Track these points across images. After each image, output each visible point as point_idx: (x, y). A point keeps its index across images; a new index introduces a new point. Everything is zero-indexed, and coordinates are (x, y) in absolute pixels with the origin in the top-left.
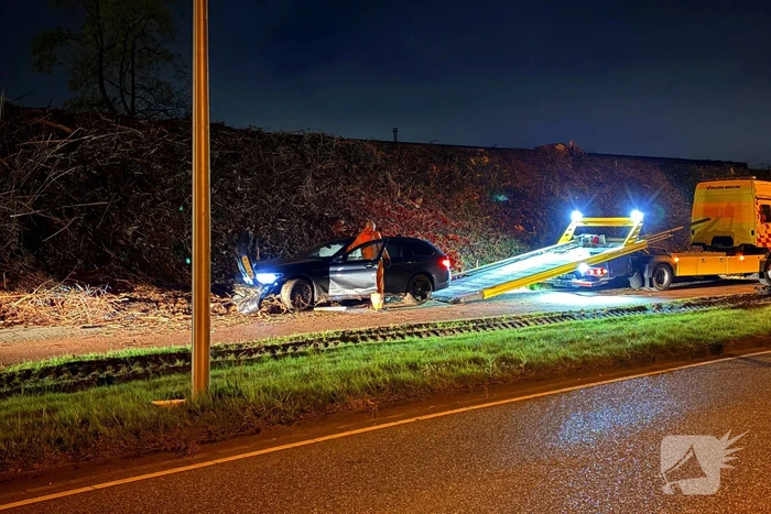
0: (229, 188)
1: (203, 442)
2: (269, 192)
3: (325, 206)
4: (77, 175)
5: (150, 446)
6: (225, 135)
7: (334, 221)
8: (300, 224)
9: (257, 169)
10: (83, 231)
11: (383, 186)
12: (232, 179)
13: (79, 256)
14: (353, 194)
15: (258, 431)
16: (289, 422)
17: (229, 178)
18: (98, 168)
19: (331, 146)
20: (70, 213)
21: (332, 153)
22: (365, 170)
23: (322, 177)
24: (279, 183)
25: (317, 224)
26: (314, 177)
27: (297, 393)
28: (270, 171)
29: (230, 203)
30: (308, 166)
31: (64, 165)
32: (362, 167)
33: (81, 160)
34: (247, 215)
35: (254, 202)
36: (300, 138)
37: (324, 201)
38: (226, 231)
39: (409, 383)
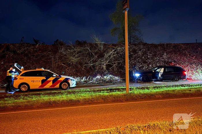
0: (147, 57)
1: (126, 100)
2: (155, 57)
3: (169, 59)
4: (116, 56)
5: (117, 100)
6: (146, 46)
7: (171, 63)
8: (162, 64)
9: (153, 52)
10: (117, 66)
11: (184, 54)
12: (147, 55)
13: (116, 71)
14: (176, 56)
15: (136, 99)
16: (143, 98)
17: (147, 54)
18: (120, 55)
19: (171, 46)
20: (115, 63)
21: (172, 47)
22: (180, 51)
23: (169, 53)
24: (158, 55)
25: (166, 64)
26: (166, 53)
27: (145, 94)
28: (156, 52)
29: (147, 60)
30: (165, 51)
31: (114, 54)
32: (179, 50)
33: (117, 53)
34: (150, 62)
35: (152, 59)
36: (164, 44)
37: (169, 58)
38: (145, 66)
39: (170, 93)
